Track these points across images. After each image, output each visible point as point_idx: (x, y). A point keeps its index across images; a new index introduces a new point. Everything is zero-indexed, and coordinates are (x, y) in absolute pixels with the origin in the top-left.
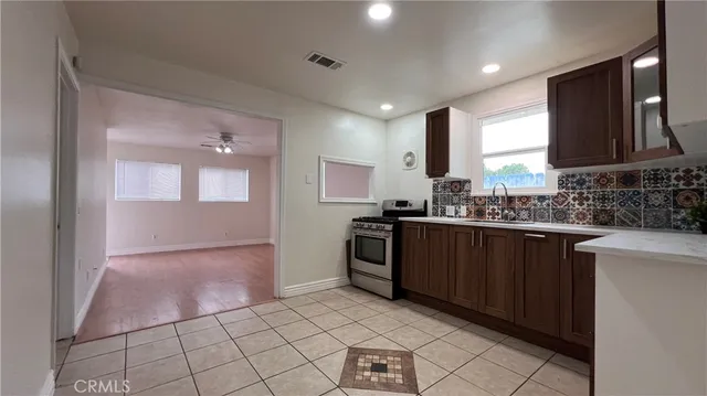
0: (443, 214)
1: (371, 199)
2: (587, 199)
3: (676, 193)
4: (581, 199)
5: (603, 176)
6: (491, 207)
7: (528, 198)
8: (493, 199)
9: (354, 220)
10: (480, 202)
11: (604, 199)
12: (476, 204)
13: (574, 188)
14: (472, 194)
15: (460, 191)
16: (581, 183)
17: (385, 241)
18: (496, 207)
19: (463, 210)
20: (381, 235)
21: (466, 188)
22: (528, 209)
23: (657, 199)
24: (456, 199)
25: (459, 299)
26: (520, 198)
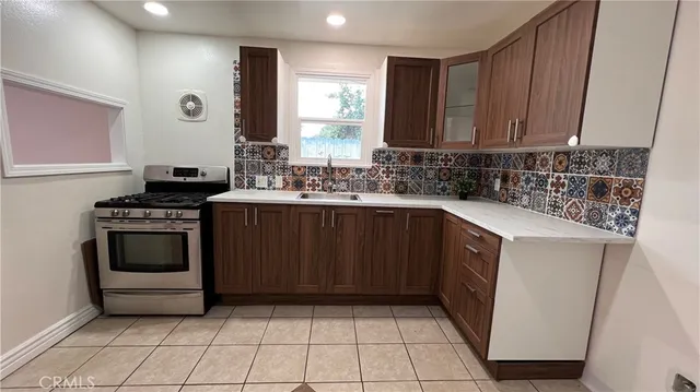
0: (252, 185)
1: (117, 164)
2: (392, 172)
3: (440, 170)
4: (388, 172)
5: (403, 154)
6: (311, 178)
7: (348, 170)
8: (314, 170)
9: (98, 205)
10: (299, 173)
11: (402, 173)
12: (294, 174)
13: (383, 163)
14: (291, 162)
15: (274, 158)
16: (389, 158)
17: (184, 236)
18: (316, 178)
19: (279, 181)
20: (180, 227)
21: (282, 155)
22: (347, 180)
23: (431, 174)
24: (268, 168)
25: (307, 287)
26: (340, 169)
